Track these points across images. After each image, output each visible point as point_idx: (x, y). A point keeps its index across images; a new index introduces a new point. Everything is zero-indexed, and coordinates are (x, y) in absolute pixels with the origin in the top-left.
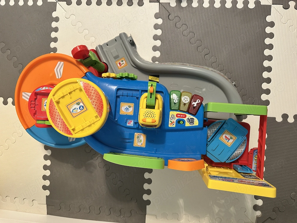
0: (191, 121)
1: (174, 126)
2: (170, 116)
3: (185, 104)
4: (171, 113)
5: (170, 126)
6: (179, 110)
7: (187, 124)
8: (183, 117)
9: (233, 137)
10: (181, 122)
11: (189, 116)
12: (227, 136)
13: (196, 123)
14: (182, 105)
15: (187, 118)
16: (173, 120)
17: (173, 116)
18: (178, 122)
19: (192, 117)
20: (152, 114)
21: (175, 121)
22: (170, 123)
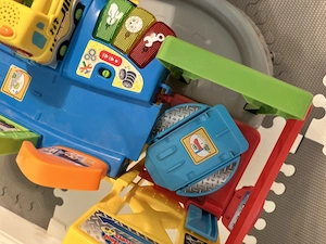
0: (129, 78)
1: (88, 76)
2: (86, 51)
3: (128, 34)
4: (92, 44)
5: (78, 72)
6: (110, 43)
7: (117, 83)
8: (113, 63)
9: (210, 146)
10: (106, 73)
11: (127, 65)
12: (200, 141)
13: (138, 86)
14: (121, 34)
15: (122, 67)
16: (90, 61)
17: (92, 53)
18: (100, 70)
19: (133, 69)
20: (12, 14)
21: (93, 65)
22: (81, 65)
